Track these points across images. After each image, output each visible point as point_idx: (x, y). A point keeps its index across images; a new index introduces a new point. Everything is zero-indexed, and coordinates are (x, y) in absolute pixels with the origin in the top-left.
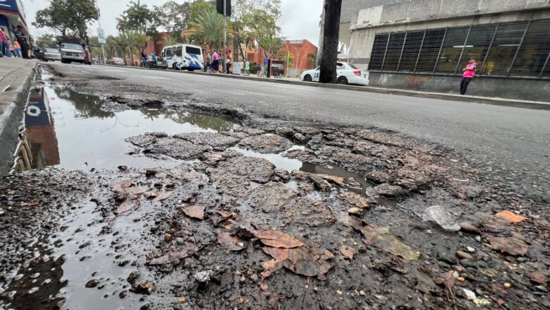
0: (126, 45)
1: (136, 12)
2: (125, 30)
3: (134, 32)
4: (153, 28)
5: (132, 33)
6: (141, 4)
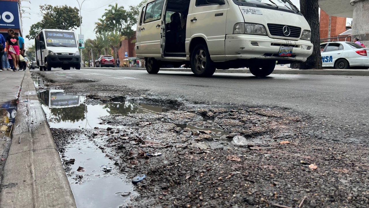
0: (102, 47)
1: (113, 14)
2: (102, 33)
3: (110, 33)
4: (128, 28)
5: (108, 35)
6: (118, 6)
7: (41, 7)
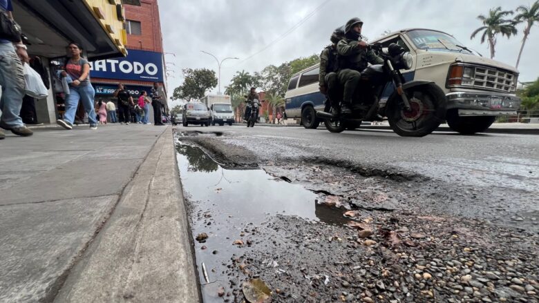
1: (240, 79)
6: (245, 72)
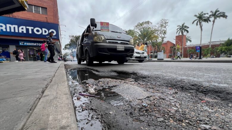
7: (70, 36)
